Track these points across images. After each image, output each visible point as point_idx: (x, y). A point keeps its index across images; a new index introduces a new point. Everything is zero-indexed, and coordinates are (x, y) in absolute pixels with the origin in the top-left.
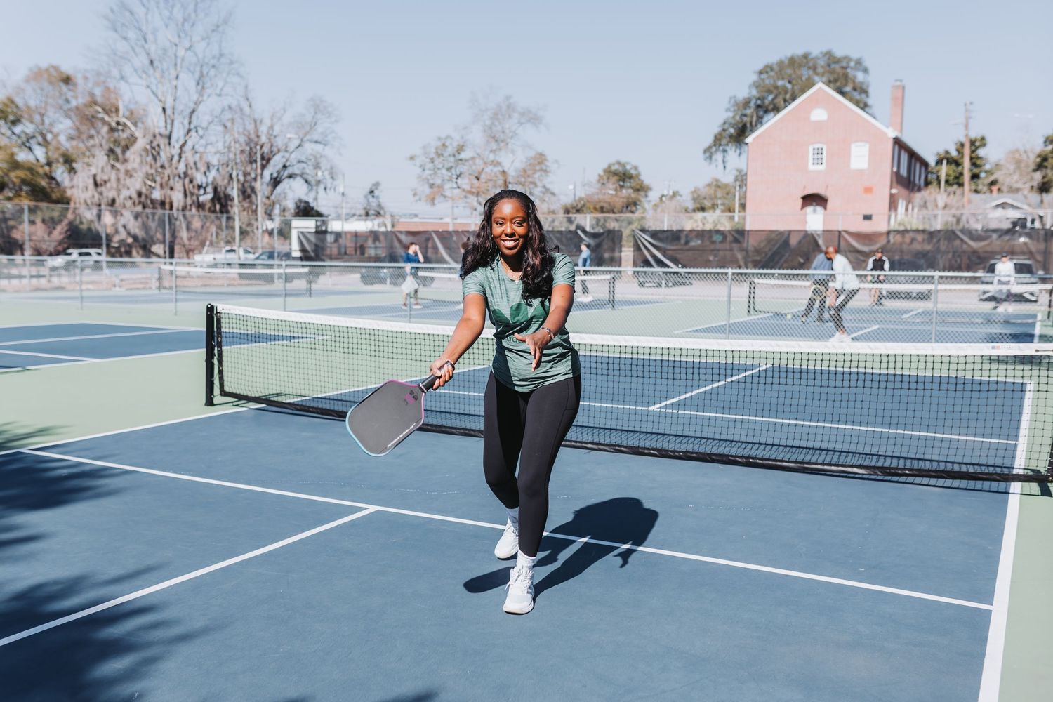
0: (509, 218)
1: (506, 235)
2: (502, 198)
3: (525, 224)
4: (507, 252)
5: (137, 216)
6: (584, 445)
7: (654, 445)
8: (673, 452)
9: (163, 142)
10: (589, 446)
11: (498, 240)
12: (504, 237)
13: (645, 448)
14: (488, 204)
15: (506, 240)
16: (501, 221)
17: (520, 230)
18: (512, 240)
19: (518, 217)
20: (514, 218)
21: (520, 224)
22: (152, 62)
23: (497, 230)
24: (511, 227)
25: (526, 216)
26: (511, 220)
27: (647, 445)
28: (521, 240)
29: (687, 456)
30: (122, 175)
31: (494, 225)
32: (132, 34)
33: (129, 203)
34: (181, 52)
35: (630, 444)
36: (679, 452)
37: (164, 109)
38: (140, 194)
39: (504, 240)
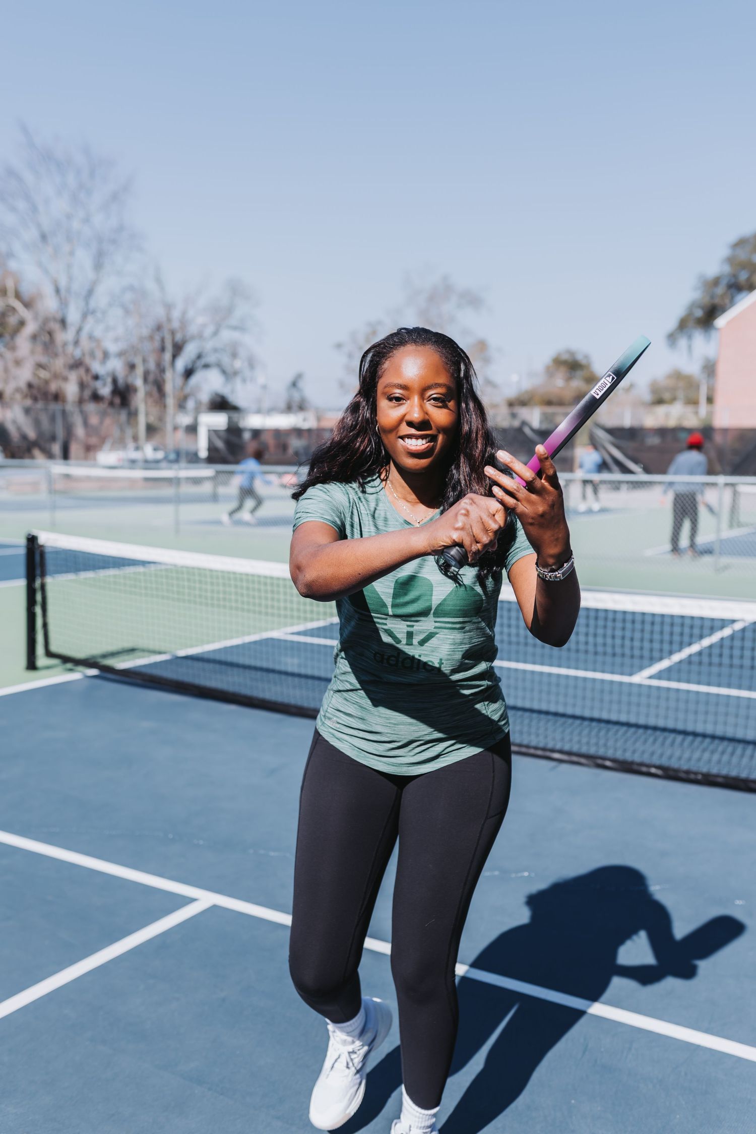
0: (416, 386)
1: (410, 424)
2: (402, 343)
3: (451, 404)
4: (410, 462)
5: (27, 411)
6: (548, 754)
7: (656, 760)
8: (688, 772)
9: (55, 326)
10: (556, 756)
11: (392, 437)
12: (405, 429)
13: (642, 764)
14: (370, 355)
15: (410, 436)
16: (398, 392)
17: (441, 416)
18: (422, 437)
19: (437, 385)
20: (429, 388)
21: (442, 402)
22: (44, 237)
23: (389, 413)
24: (422, 407)
25: (453, 386)
26: (423, 392)
27: (646, 759)
28: (440, 438)
29: (709, 780)
30: (11, 365)
31: (383, 404)
32: (21, 205)
33: (18, 396)
34: (76, 225)
35: (619, 755)
36: (696, 773)
37: (57, 291)
38: (30, 386)
39: (402, 438)
